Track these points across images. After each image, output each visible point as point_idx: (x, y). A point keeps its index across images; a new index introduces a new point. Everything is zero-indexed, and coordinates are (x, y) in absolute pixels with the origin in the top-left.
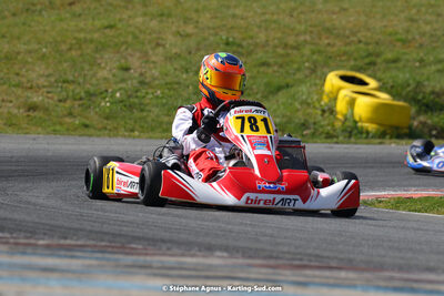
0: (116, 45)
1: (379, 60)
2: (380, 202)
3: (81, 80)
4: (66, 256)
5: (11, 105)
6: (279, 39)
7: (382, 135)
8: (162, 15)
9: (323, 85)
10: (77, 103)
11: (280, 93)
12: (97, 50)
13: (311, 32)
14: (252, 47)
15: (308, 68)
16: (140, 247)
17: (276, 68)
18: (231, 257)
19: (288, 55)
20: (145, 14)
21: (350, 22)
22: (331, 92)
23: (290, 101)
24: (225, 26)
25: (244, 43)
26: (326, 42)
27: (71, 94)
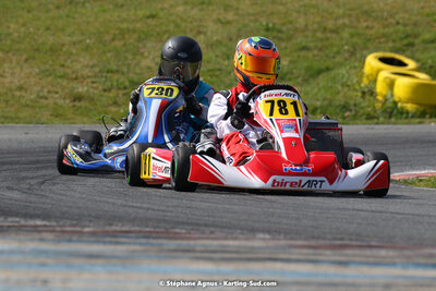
0: (158, 34)
1: (417, 41)
2: (421, 180)
3: (125, 69)
4: (111, 243)
5: (57, 96)
6: (318, 23)
7: (422, 115)
8: (203, 3)
9: (363, 67)
10: (121, 92)
11: (321, 77)
12: (139, 40)
13: (350, 16)
14: (291, 32)
15: (348, 51)
16: (184, 231)
17: (316, 52)
18: (273, 239)
19: (327, 39)
20: (186, 3)
21: (387, 4)
22: (371, 75)
23: (330, 84)
24: (264, 12)
25: (284, 29)
26: (365, 24)
27: (115, 84)
